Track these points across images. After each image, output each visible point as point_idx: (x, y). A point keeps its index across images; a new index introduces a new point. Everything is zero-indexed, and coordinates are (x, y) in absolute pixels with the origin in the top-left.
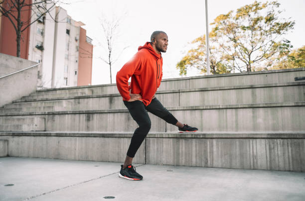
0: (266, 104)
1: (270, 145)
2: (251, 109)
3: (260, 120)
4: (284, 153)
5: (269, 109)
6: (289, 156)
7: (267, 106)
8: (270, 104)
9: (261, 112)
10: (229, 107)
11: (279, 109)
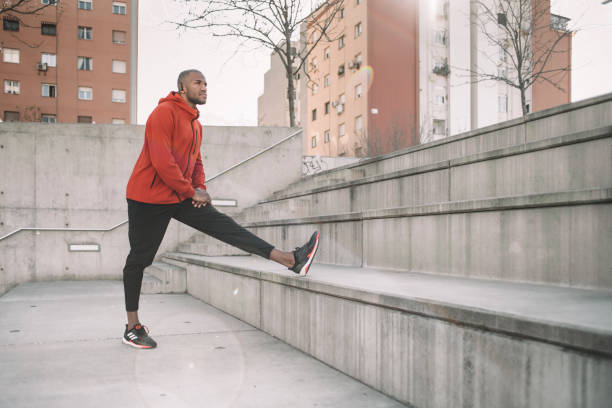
0: (531, 197)
1: (382, 326)
2: (498, 214)
3: (516, 248)
4: (402, 353)
5: (539, 213)
6: (408, 361)
7: (532, 203)
8: (542, 196)
9: (520, 220)
10: (455, 209)
11: (564, 212)
